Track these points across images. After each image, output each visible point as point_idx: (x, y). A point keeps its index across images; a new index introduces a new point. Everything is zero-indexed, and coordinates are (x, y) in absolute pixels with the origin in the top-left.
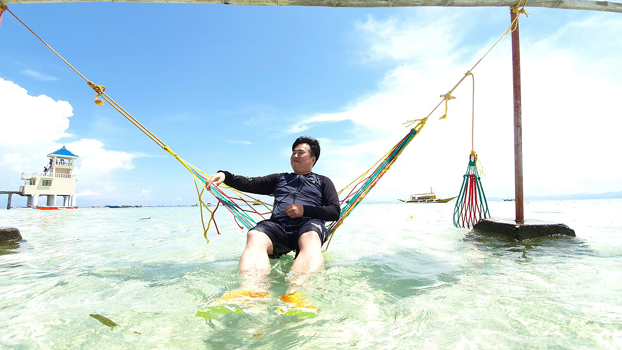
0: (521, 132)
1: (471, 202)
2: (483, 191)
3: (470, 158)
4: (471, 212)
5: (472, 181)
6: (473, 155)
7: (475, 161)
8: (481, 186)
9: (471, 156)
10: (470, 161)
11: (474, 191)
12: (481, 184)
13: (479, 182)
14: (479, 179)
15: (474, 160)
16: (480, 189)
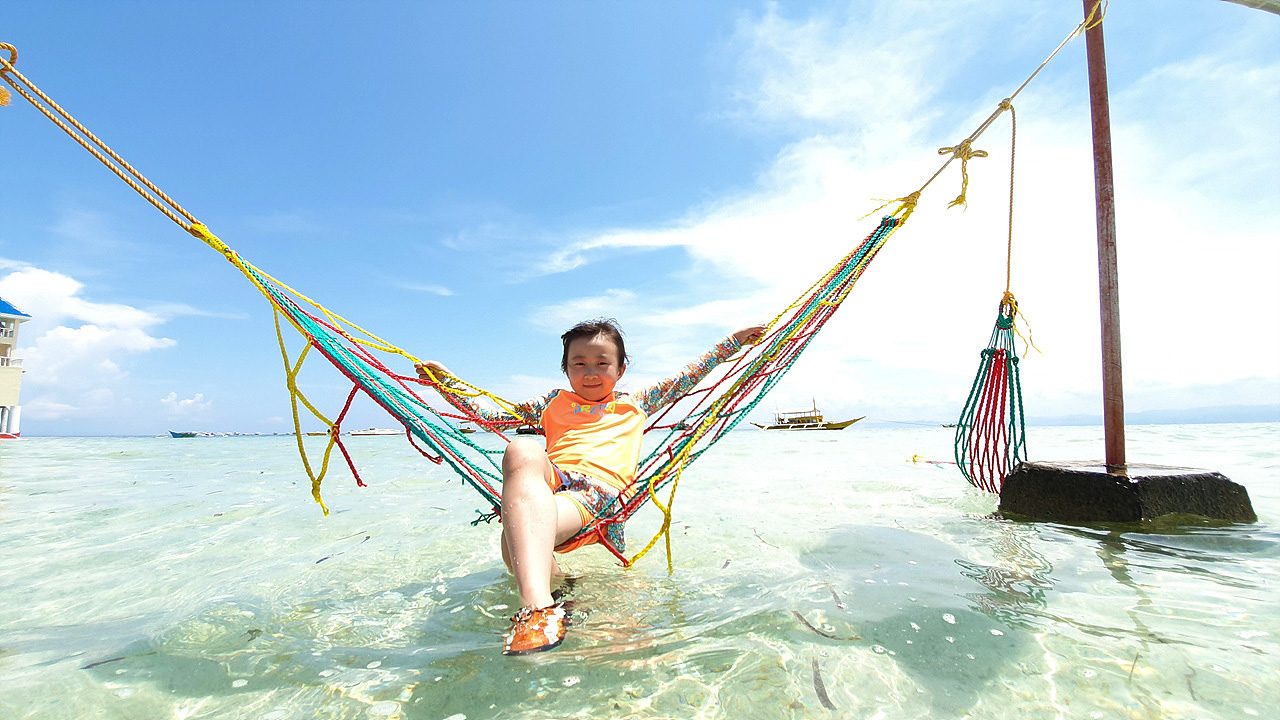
0: (1116, 256)
1: (989, 416)
2: (1019, 393)
3: (1001, 310)
4: (987, 440)
5: (999, 366)
6: (1008, 303)
7: (1011, 318)
8: (1017, 379)
9: (1002, 305)
10: (1001, 316)
11: (1000, 391)
12: (1017, 375)
13: (1014, 367)
14: (1016, 360)
15: (1010, 315)
16: (1015, 386)
